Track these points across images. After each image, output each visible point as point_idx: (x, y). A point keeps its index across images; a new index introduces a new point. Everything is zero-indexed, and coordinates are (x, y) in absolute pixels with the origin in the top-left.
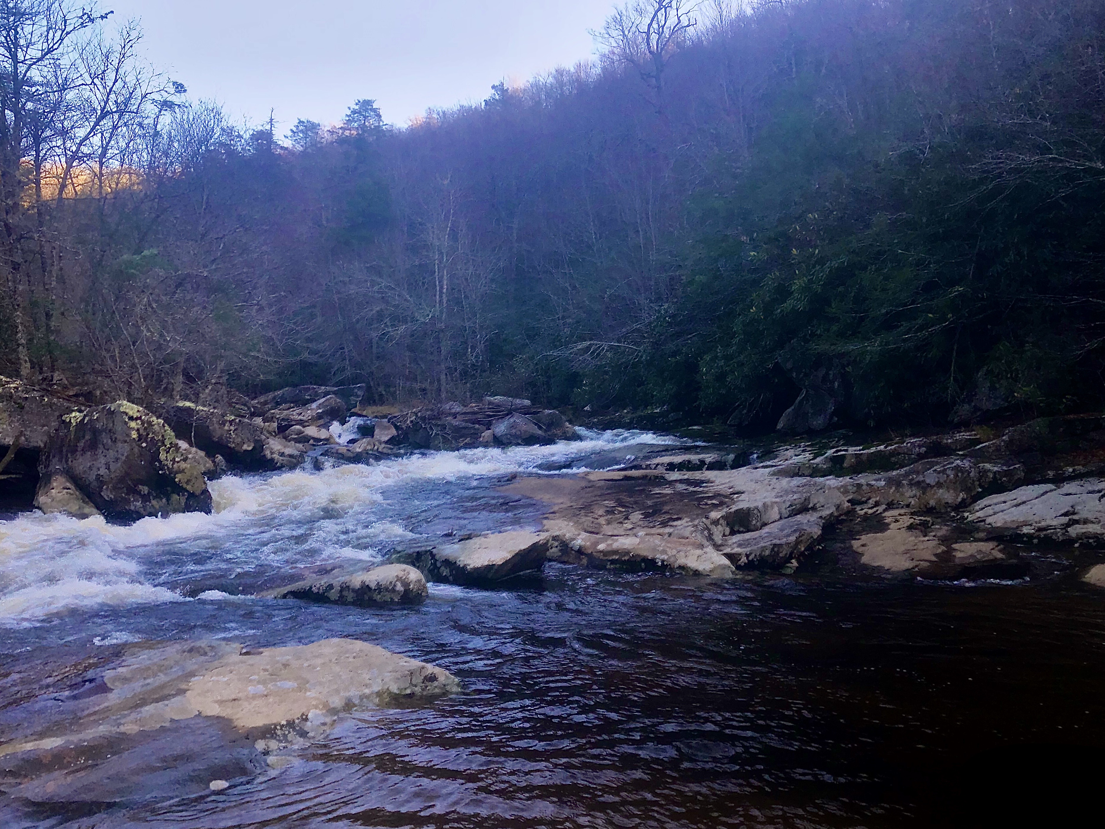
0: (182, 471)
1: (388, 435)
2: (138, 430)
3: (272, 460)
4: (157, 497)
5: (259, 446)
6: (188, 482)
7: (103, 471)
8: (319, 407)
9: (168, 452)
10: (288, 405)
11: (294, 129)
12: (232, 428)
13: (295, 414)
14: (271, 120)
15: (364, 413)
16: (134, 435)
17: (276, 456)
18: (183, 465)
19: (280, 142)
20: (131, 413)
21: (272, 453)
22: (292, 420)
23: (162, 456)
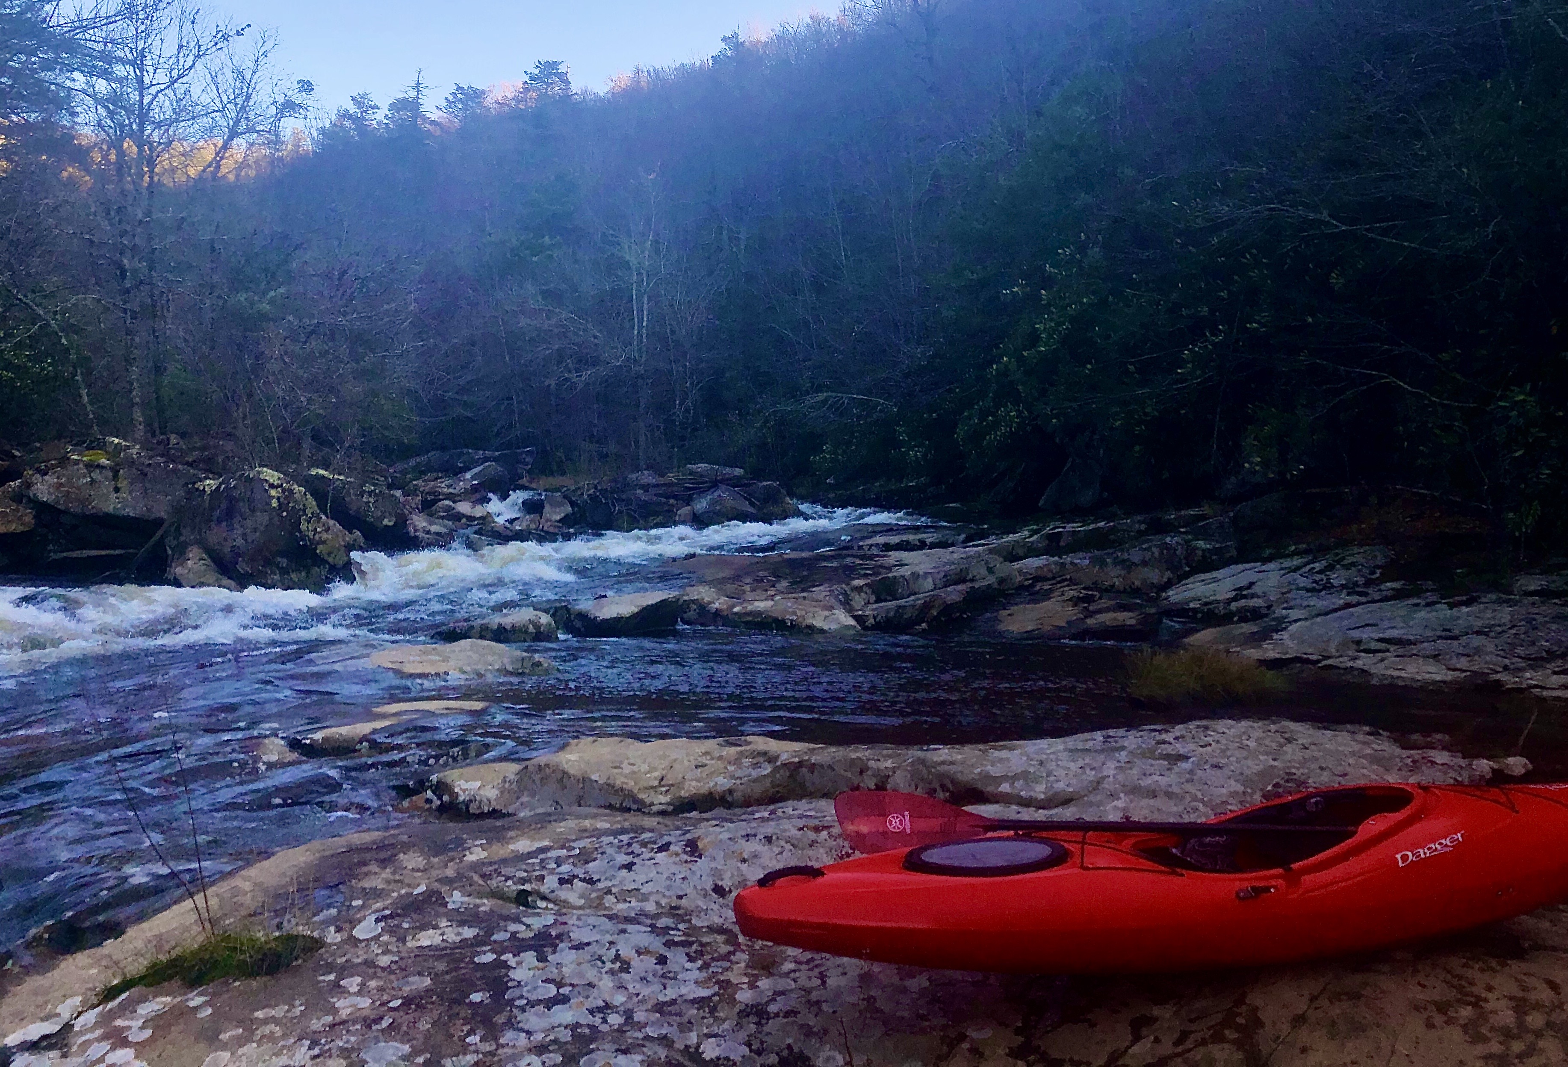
0: (324, 542)
1: (559, 513)
2: (278, 499)
3: (416, 537)
4: (298, 570)
5: (402, 521)
6: (329, 554)
7: (240, 542)
8: (473, 478)
9: (309, 522)
10: (435, 474)
11: (451, 98)
12: (372, 500)
13: (444, 486)
14: (418, 84)
15: (534, 485)
16: (274, 503)
17: (420, 534)
18: (325, 536)
19: (428, 115)
20: (271, 481)
21: (416, 531)
22: (440, 494)
23: (304, 526)
